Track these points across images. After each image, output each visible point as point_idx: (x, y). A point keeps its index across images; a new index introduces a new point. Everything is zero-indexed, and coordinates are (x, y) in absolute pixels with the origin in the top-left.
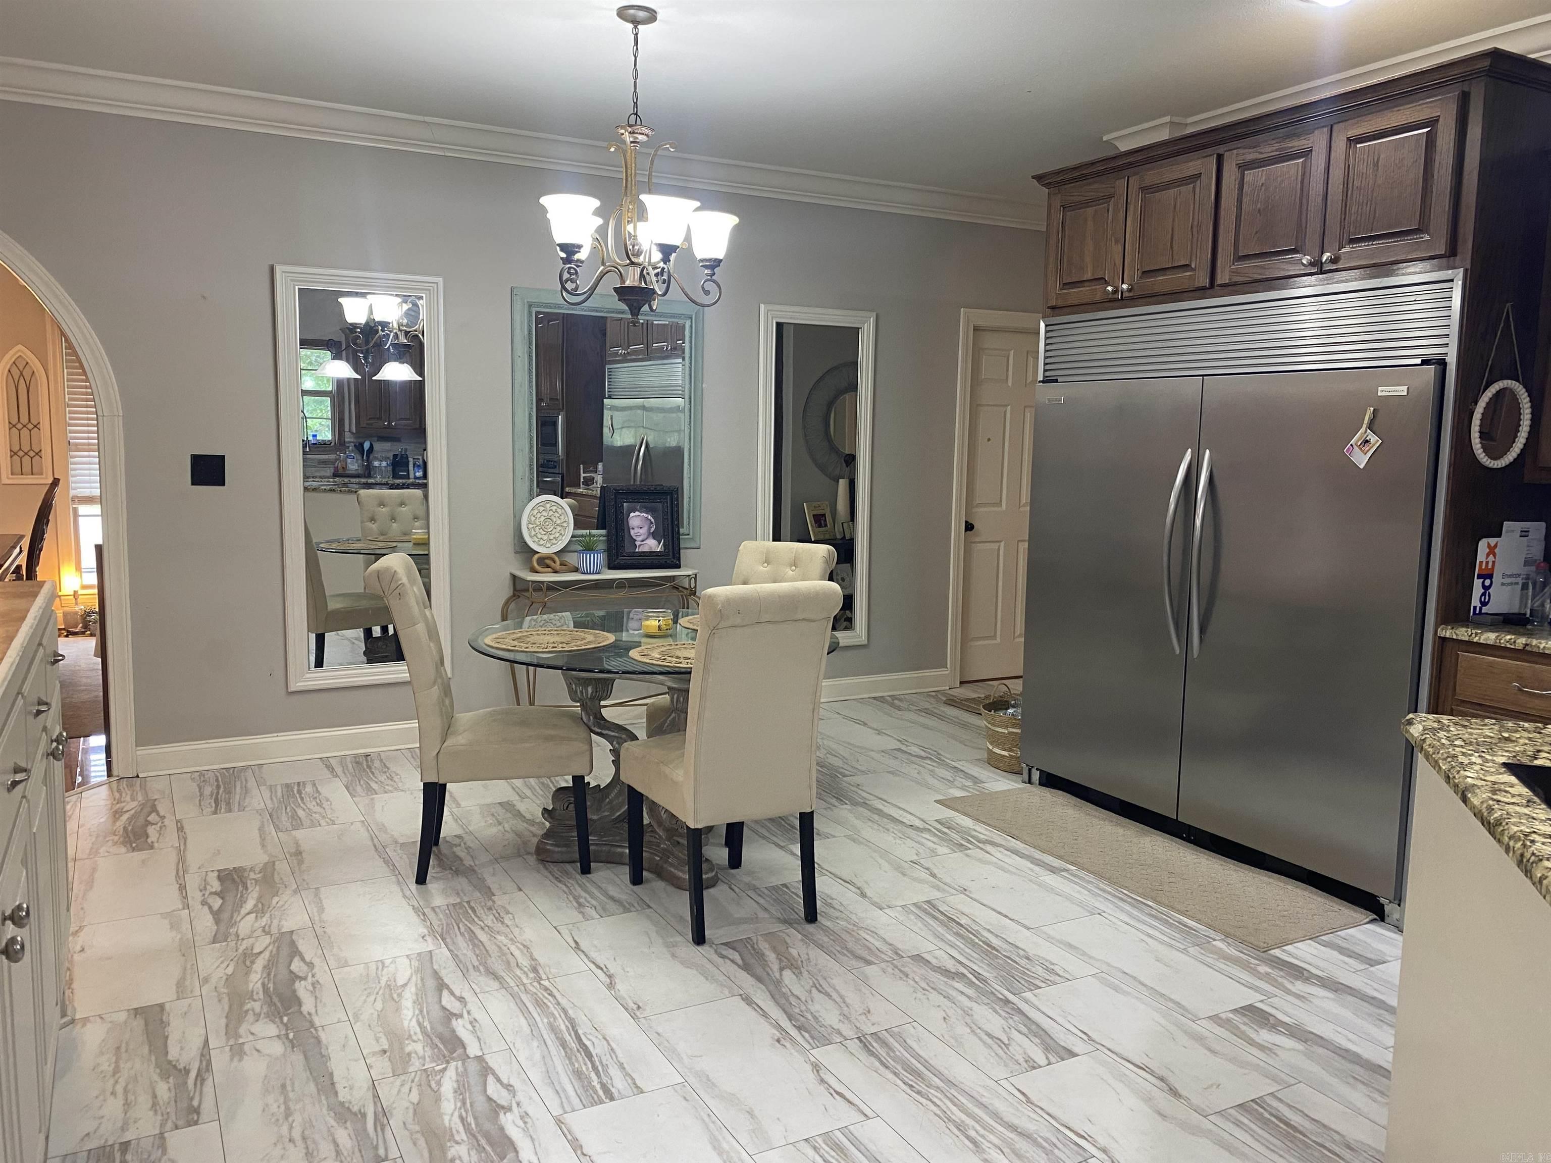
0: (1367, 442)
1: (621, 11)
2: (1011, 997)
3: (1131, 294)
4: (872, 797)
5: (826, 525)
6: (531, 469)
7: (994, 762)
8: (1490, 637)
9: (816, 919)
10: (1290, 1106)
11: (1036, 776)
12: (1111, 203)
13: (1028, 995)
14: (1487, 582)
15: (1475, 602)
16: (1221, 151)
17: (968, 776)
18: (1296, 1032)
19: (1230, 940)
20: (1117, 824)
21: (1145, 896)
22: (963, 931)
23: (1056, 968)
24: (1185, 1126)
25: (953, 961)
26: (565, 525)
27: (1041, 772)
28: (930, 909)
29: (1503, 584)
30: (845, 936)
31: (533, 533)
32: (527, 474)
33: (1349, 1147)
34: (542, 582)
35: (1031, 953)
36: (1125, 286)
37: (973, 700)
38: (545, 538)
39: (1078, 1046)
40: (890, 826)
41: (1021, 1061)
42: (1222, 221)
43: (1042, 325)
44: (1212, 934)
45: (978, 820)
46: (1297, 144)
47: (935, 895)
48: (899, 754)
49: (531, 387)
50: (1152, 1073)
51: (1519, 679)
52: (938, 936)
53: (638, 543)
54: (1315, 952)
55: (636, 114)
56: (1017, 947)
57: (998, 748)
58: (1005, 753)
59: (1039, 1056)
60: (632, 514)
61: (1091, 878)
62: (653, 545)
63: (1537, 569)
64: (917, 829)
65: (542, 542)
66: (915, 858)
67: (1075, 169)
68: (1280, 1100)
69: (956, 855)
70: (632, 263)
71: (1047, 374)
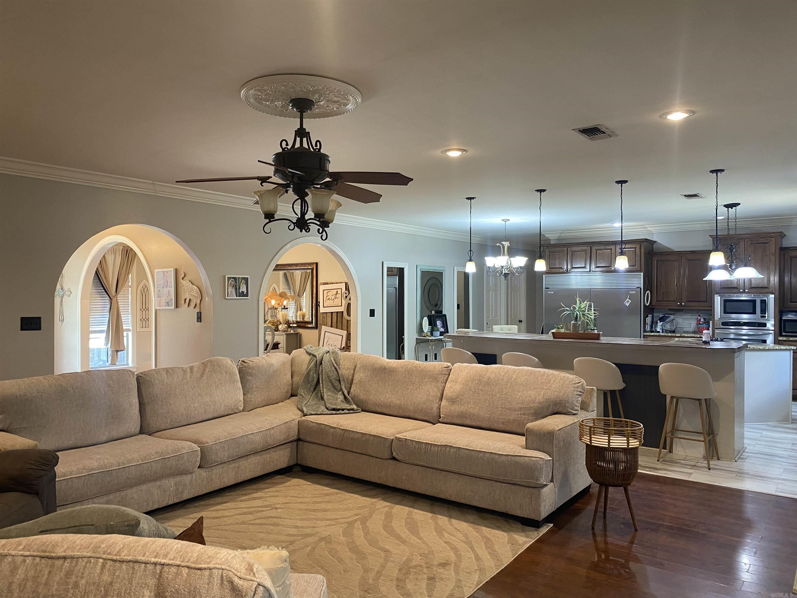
0: (628, 301)
1: (503, 220)
3: (569, 272)
12: (563, 252)
16: (591, 246)
42: (592, 259)
46: (608, 247)
60: (437, 322)
71: (546, 287)
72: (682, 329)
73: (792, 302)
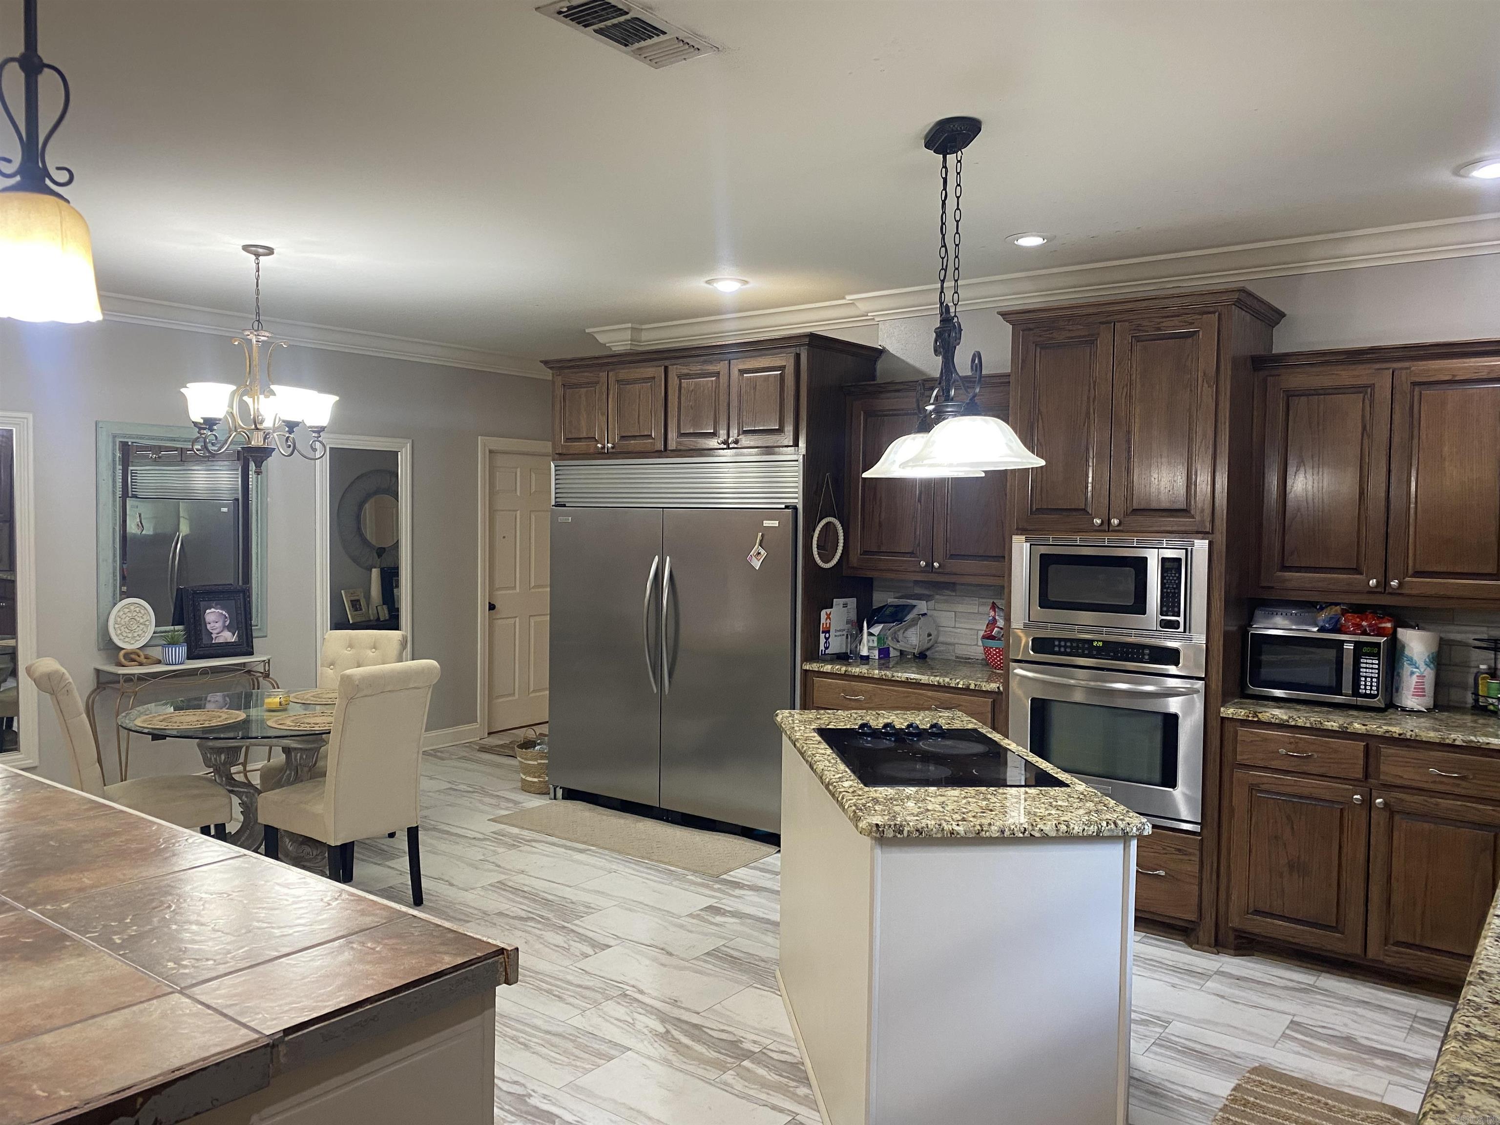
0: (759, 553)
1: (246, 248)
2: (566, 924)
3: (614, 450)
4: (439, 824)
5: (361, 609)
6: (114, 575)
7: (526, 788)
8: (828, 668)
9: (422, 903)
10: (733, 949)
11: (560, 792)
12: (597, 387)
13: (576, 922)
14: (827, 635)
15: (822, 647)
16: (666, 364)
17: (508, 800)
18: (735, 914)
19: (696, 874)
20: (620, 817)
21: (643, 858)
22: (527, 895)
23: (592, 905)
24: (676, 967)
25: (524, 912)
26: (147, 623)
27: (564, 789)
28: (502, 886)
29: (836, 636)
30: (445, 909)
31: (119, 632)
32: (111, 581)
33: (763, 961)
34: (133, 675)
35: (574, 900)
36: (610, 445)
37: (502, 746)
38: (130, 635)
39: (612, 942)
40: (458, 840)
41: (579, 955)
42: (669, 410)
43: (553, 465)
44: (686, 872)
45: (522, 828)
46: (711, 368)
47: (502, 877)
48: (452, 792)
49: (114, 505)
50: (657, 947)
51: (844, 691)
52: (509, 899)
53: (214, 636)
54: (746, 873)
55: (258, 321)
56: (565, 898)
57: (530, 776)
58: (536, 780)
59: (590, 951)
60: (208, 611)
61: (607, 852)
62: (228, 637)
63: (852, 625)
64: (479, 839)
65: (127, 640)
66: (482, 857)
67: (570, 360)
68: (728, 947)
69: (510, 852)
70: (257, 429)
71: (558, 500)
72: (951, 648)
73: (1285, 568)
